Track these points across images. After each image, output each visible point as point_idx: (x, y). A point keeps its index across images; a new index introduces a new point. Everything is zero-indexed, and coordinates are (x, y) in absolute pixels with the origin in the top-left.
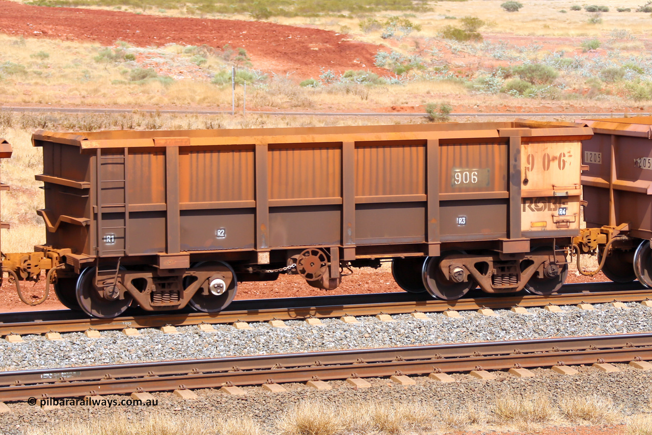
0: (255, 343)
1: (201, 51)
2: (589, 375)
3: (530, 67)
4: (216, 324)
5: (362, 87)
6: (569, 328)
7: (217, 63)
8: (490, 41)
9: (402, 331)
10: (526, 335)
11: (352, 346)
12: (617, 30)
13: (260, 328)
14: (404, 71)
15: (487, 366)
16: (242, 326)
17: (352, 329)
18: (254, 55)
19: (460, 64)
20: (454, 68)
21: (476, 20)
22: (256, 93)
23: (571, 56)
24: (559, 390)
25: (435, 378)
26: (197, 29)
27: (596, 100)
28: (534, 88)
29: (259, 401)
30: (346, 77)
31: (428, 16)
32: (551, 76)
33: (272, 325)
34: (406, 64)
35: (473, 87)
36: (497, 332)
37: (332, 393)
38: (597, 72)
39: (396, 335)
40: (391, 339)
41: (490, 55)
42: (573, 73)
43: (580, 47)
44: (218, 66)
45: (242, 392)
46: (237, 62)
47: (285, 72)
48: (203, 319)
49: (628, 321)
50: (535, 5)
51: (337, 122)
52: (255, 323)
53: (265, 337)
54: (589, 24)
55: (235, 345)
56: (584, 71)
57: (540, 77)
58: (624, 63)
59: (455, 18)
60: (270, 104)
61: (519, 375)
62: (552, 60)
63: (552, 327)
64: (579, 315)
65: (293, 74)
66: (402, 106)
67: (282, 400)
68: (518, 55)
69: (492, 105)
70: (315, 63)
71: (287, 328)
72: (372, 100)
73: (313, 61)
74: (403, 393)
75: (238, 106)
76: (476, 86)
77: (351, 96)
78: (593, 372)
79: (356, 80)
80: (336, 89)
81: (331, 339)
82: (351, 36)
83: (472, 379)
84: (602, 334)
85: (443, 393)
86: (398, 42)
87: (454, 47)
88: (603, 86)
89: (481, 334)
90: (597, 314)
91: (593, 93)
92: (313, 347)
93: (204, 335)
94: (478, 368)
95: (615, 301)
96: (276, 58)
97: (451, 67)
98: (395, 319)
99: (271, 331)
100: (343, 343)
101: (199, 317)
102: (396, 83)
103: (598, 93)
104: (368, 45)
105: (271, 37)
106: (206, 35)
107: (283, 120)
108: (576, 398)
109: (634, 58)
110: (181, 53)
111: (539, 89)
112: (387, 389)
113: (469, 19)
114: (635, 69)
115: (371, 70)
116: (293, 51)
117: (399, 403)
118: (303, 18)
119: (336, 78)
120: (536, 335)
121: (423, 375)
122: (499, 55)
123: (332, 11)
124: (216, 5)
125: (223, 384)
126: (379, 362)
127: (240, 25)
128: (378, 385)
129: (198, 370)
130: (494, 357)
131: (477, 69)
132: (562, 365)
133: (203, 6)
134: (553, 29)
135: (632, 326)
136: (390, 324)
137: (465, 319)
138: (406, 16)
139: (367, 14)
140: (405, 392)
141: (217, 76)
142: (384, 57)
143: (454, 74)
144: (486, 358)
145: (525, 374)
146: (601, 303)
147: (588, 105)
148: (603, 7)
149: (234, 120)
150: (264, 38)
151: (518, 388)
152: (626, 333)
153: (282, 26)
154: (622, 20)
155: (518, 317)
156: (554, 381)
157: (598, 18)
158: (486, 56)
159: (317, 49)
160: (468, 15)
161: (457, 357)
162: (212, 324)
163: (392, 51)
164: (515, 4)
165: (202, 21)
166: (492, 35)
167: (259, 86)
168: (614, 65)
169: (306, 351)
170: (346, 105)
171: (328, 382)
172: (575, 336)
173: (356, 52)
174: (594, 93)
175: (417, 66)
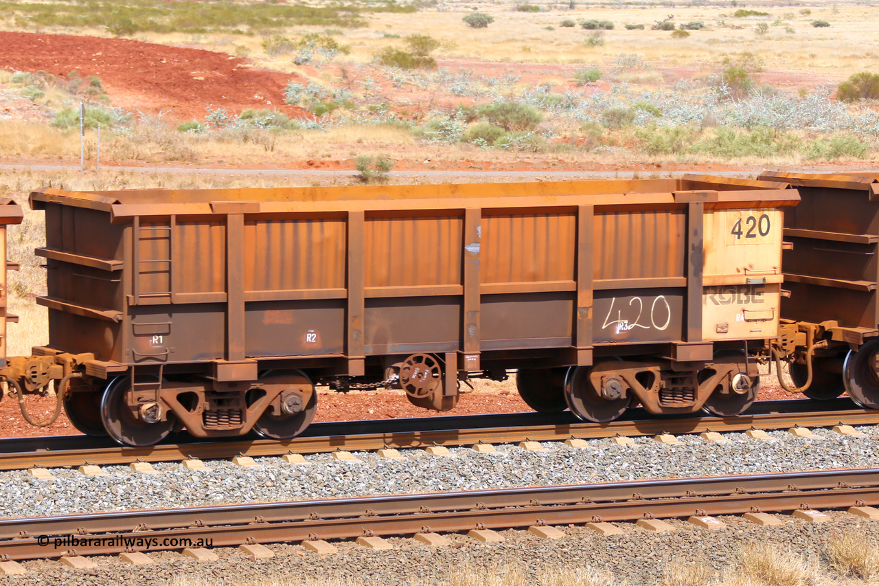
0: (110, 495)
1: (36, 79)
2: (580, 539)
3: (503, 106)
4: (54, 468)
5: (266, 133)
6: (553, 473)
7: (59, 98)
8: (447, 69)
9: (320, 477)
10: (494, 483)
11: (248, 499)
12: (625, 55)
13: (117, 474)
14: (326, 111)
15: (439, 526)
16: (92, 470)
17: (249, 475)
18: (113, 86)
19: (405, 102)
20: (396, 107)
21: (428, 40)
22: (114, 141)
23: (561, 92)
24: (538, 560)
25: (364, 543)
26: (30, 49)
27: (595, 153)
28: (508, 136)
29: (115, 577)
30: (243, 118)
31: (360, 33)
32: (533, 119)
33: (135, 469)
34: (328, 101)
35: (423, 134)
36: (453, 478)
37: (219, 565)
38: (597, 113)
39: (311, 483)
40: (303, 488)
41: (447, 89)
42: (563, 115)
43: (573, 79)
44: (60, 101)
45: (90, 565)
46: (88, 95)
47: (157, 110)
48: (36, 461)
49: (635, 463)
50: (510, 19)
51: (230, 182)
52: (110, 467)
53: (125, 487)
54: (586, 46)
55: (82, 497)
56: (578, 112)
57: (517, 120)
58: (633, 100)
59: (398, 37)
60: (135, 157)
61: (483, 540)
62: (534, 97)
63: (529, 472)
64: (567, 455)
65: (168, 114)
66: (323, 159)
67: (147, 576)
68: (486, 89)
69: (449, 160)
70: (199, 98)
71: (156, 473)
72: (280, 152)
73: (197, 95)
74: (319, 565)
75: (89, 159)
76: (427, 133)
77: (250, 146)
78: (587, 535)
79: (258, 123)
80: (230, 136)
81: (218, 489)
82: (250, 61)
83: (416, 545)
84: (599, 481)
85: (376, 564)
86: (317, 70)
87: (396, 77)
88: (605, 134)
89: (431, 481)
90: (592, 453)
91: (590, 143)
92: (193, 500)
93: (37, 483)
94: (426, 529)
95: (618, 435)
96: (144, 91)
97: (392, 106)
98: (309, 461)
99: (133, 478)
100: (235, 495)
101: (30, 459)
102: (314, 127)
103: (598, 143)
104: (274, 73)
105: (136, 61)
106: (44, 58)
107: (153, 179)
108: (561, 572)
109: (648, 94)
110: (8, 82)
111: (515, 138)
112: (297, 559)
113: (417, 38)
114: (649, 109)
115: (279, 109)
116: (168, 81)
117: (313, 579)
118: (183, 35)
119: (229, 120)
120: (508, 483)
121: (348, 539)
122: (459, 89)
123: (224, 25)
124: (57, 14)
125: (63, 553)
126: (285, 521)
127: (92, 43)
128: (284, 554)
129: (27, 533)
130: (447, 514)
131: (429, 108)
132: (543, 525)
133: (40, 16)
134: (536, 53)
135: (641, 470)
136: (302, 468)
137: (408, 460)
138: (329, 32)
139: (274, 29)
140: (322, 564)
141: (59, 115)
142: (298, 91)
143: (397, 115)
144: (436, 515)
145: (492, 537)
146: (599, 439)
147: (584, 160)
148: (605, 22)
149: (82, 179)
150: (126, 61)
151: (480, 557)
152: (633, 480)
153: (153, 45)
154: (632, 41)
155: (483, 458)
156: (532, 547)
157: (599, 39)
158: (442, 91)
159: (202, 78)
160: (417, 33)
161: (396, 514)
162: (48, 468)
163: (309, 83)
164: (483, 17)
165: (38, 37)
166: (450, 60)
167: (119, 131)
168: (620, 104)
169: (182, 506)
170: (243, 159)
171: (213, 550)
172: (562, 484)
173: (258, 82)
174: (593, 144)
175: (345, 104)
